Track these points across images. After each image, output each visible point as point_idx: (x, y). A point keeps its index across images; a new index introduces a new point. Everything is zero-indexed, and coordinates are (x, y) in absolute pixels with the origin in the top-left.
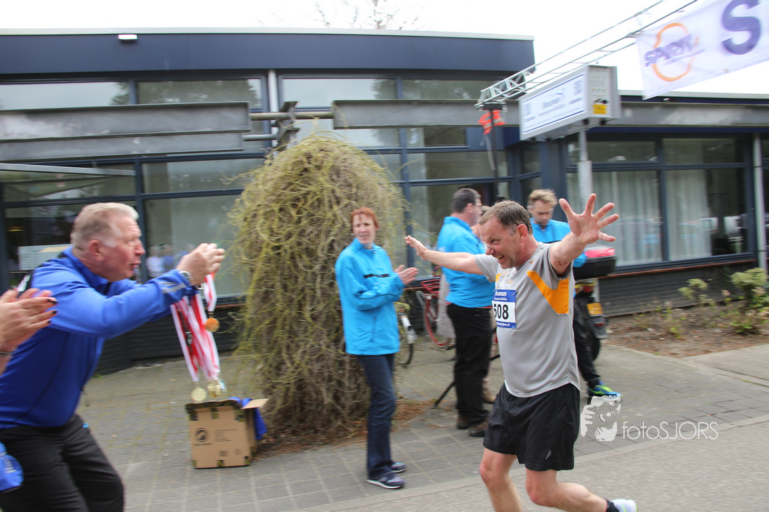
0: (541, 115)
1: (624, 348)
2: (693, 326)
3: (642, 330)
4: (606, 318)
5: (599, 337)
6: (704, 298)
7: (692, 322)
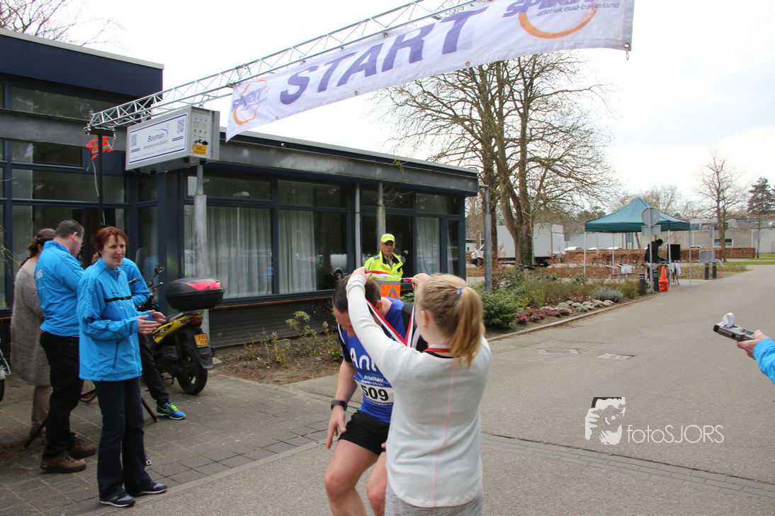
0: (145, 148)
1: (232, 378)
2: (298, 355)
3: (251, 360)
4: (212, 349)
5: (205, 367)
6: (307, 330)
7: (298, 352)
